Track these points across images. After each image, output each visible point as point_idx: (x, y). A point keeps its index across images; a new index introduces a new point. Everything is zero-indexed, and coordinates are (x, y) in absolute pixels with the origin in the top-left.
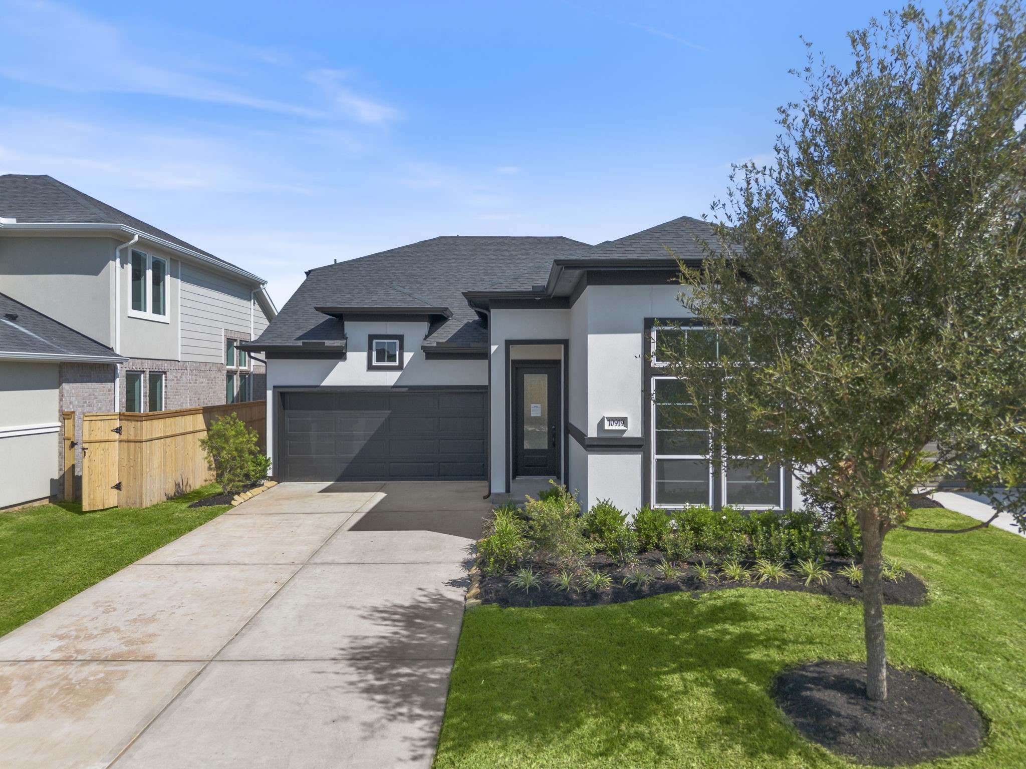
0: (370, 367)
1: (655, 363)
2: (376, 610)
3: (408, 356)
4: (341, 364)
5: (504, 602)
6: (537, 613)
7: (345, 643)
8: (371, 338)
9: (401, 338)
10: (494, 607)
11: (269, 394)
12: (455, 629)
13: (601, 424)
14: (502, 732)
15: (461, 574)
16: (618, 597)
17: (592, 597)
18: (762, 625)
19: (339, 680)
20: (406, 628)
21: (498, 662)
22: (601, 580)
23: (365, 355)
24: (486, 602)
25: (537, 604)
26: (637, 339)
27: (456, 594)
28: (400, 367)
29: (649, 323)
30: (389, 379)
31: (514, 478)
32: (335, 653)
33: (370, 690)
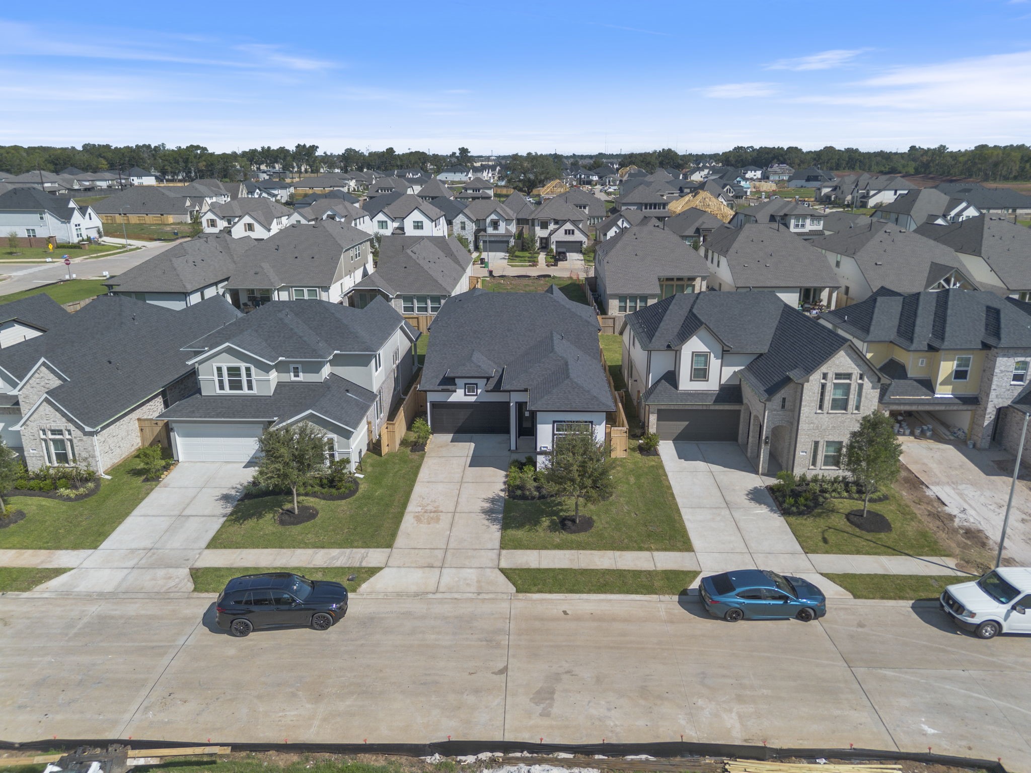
0: (465, 395)
1: (556, 432)
2: (484, 499)
3: (479, 391)
4: (454, 393)
5: (514, 498)
6: (521, 502)
7: (480, 508)
8: (466, 384)
9: (476, 384)
10: (511, 500)
11: (428, 404)
12: (503, 505)
13: (541, 448)
14: (512, 528)
15: (503, 487)
16: (540, 498)
17: (533, 498)
18: (567, 507)
19: (482, 517)
20: (493, 504)
21: (512, 514)
22: (536, 494)
23: (463, 390)
24: (510, 498)
25: (521, 499)
26: (551, 426)
27: (502, 494)
28: (476, 395)
29: (554, 422)
30: (472, 399)
31: (519, 437)
32: (479, 511)
33: (488, 520)
